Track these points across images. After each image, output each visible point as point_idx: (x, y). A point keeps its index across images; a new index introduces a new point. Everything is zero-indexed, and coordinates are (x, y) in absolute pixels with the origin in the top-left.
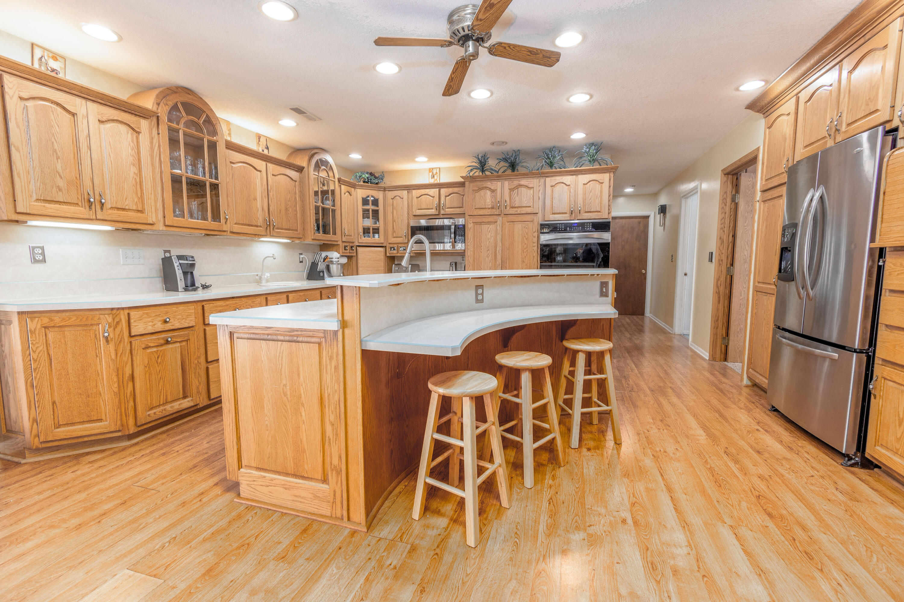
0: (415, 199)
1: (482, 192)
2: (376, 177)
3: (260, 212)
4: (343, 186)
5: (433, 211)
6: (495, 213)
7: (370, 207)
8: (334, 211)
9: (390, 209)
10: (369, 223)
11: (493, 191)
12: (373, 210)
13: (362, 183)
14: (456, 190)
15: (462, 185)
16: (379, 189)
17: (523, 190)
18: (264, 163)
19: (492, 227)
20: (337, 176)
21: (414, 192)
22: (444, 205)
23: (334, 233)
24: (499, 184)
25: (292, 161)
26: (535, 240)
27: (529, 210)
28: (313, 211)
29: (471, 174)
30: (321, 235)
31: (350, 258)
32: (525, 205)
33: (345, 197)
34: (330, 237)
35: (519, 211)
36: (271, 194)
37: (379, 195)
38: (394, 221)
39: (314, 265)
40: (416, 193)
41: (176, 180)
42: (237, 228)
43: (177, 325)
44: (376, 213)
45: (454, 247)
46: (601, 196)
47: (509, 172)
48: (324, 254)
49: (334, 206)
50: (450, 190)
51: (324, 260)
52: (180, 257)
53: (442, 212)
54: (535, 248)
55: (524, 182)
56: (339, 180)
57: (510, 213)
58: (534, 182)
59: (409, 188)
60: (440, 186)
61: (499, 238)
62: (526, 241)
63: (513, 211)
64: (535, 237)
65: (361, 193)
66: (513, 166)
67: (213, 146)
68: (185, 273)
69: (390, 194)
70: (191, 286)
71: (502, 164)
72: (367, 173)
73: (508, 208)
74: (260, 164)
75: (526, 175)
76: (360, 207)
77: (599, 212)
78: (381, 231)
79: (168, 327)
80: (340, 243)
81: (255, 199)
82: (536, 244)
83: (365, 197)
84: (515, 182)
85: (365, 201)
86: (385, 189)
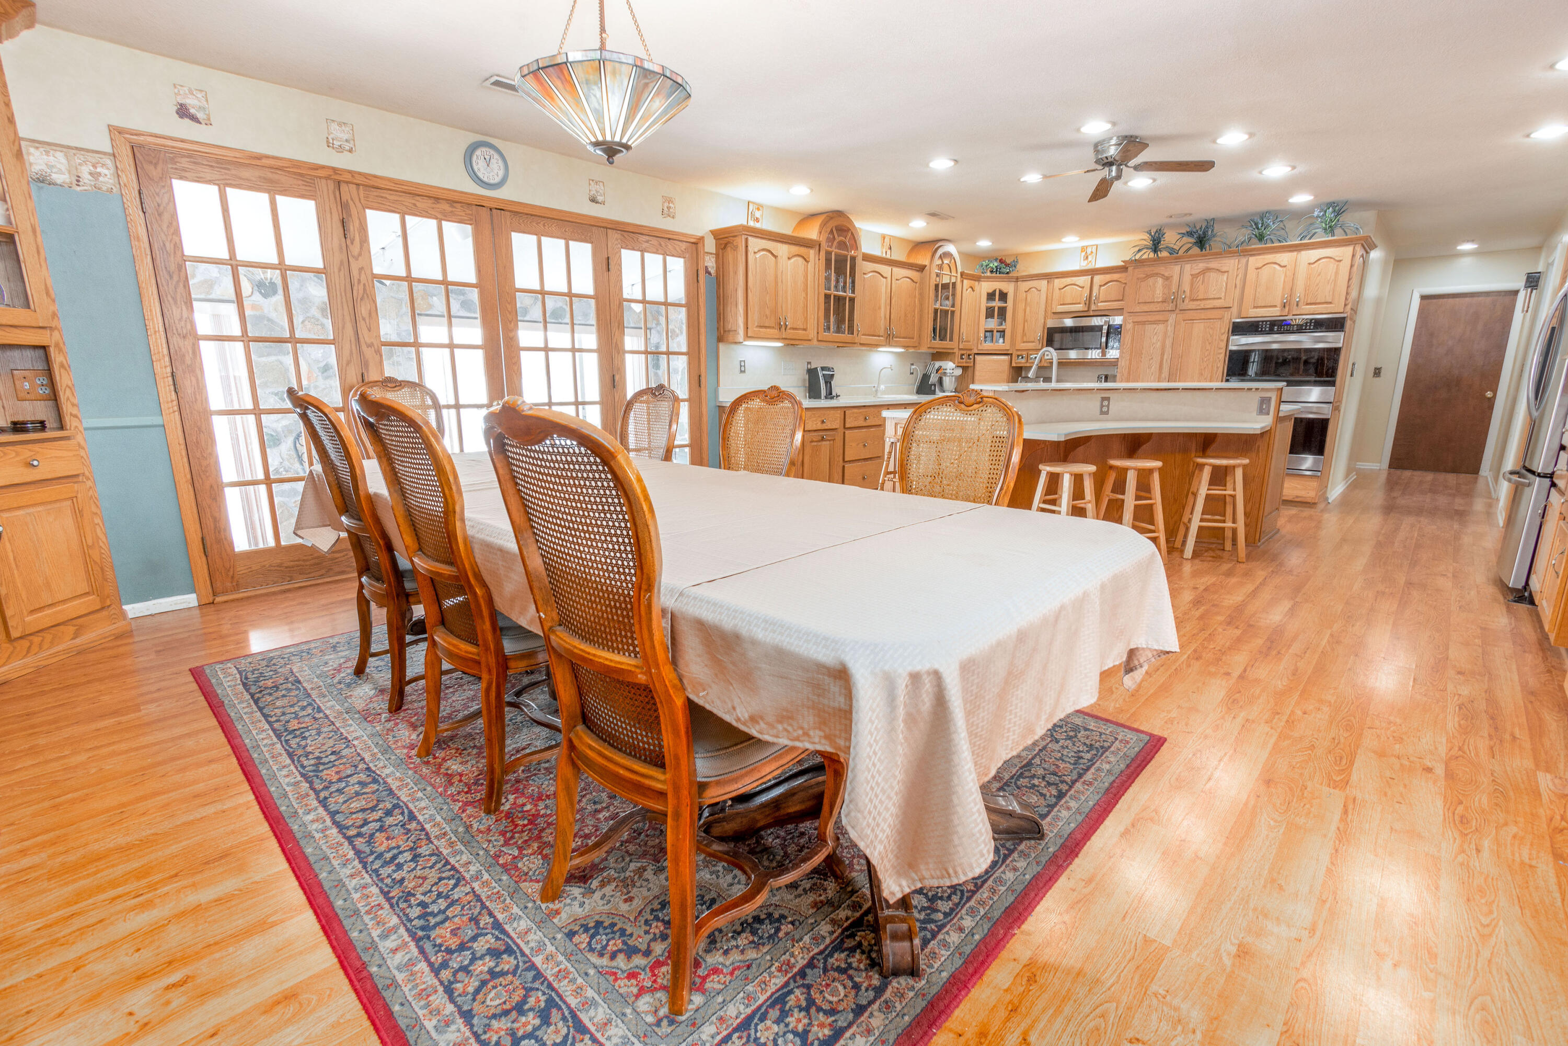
0: (1057, 292)
1: (1151, 281)
2: (1007, 265)
3: (883, 321)
4: (965, 281)
5: (1080, 307)
6: (1167, 309)
7: (997, 304)
8: (953, 312)
9: (1021, 306)
10: (992, 324)
11: (1167, 279)
12: (999, 308)
13: (989, 274)
14: (1116, 276)
15: (1123, 269)
16: (1010, 280)
17: (1213, 275)
18: (890, 268)
19: (1160, 327)
20: (959, 270)
21: (1056, 281)
22: (1097, 298)
23: (951, 340)
24: (1177, 268)
25: (911, 261)
26: (1223, 344)
27: (1217, 303)
28: (931, 316)
29: (1137, 257)
30: (938, 343)
31: (965, 369)
32: (1212, 296)
33: (967, 293)
34: (946, 344)
35: (1202, 304)
36: (893, 301)
37: (1008, 287)
38: (1025, 321)
39: (926, 377)
40: (1058, 283)
41: (827, 297)
42: (864, 339)
43: (829, 427)
44: (1002, 312)
45: (1104, 354)
46: (1335, 281)
47: (1196, 250)
48: (937, 364)
49: (953, 306)
50: (1108, 277)
51: (937, 371)
52: (823, 369)
53: (1093, 307)
54: (1222, 356)
55: (1214, 264)
56: (962, 274)
57: (1190, 307)
58: (1230, 264)
59: (1049, 277)
60: (1093, 272)
61: (1168, 343)
62: (1208, 347)
63: (1193, 305)
64: (1222, 340)
65: (986, 287)
66: (1201, 241)
67: (853, 261)
68: (826, 383)
69: (1024, 286)
70: (830, 395)
71: (1186, 239)
72: (996, 260)
73: (1187, 301)
74: (885, 270)
75: (1219, 255)
76: (984, 304)
77: (1330, 303)
78: (1008, 334)
79: (825, 426)
80: (956, 350)
81: (880, 308)
82: (1223, 351)
83: (990, 291)
84: (1202, 265)
85: (991, 296)
86: (1017, 279)
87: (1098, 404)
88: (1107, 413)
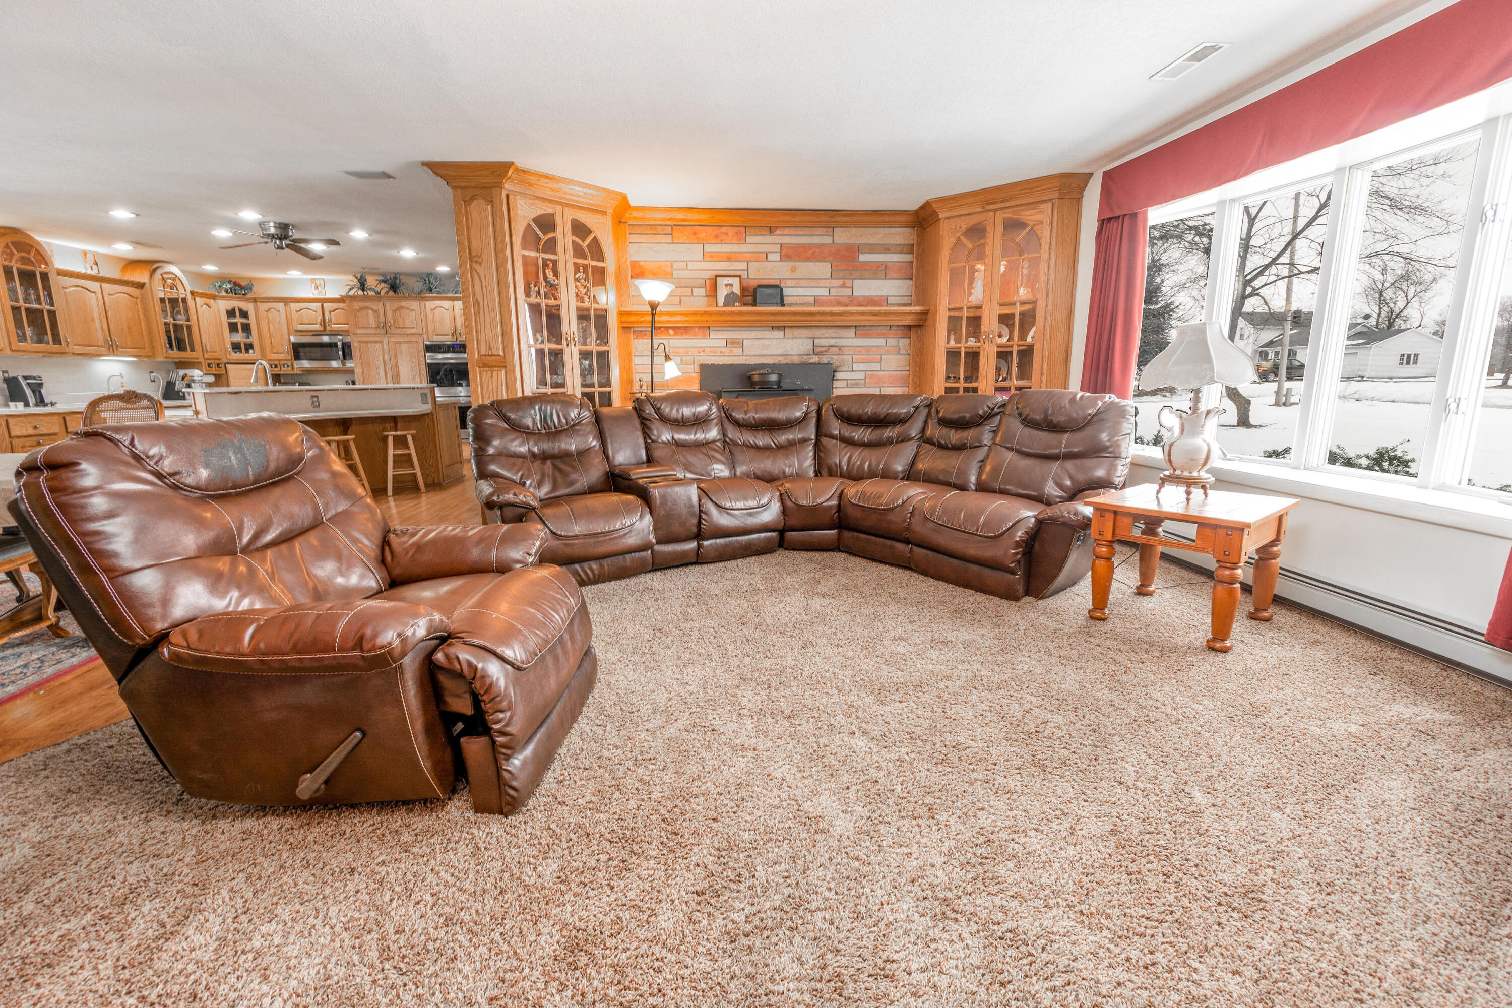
0: (294, 314)
1: (364, 312)
2: (242, 288)
3: (100, 332)
4: (197, 299)
5: (317, 327)
6: (380, 333)
7: (238, 320)
8: (189, 327)
9: (264, 324)
10: (239, 337)
11: (375, 312)
12: (242, 324)
13: (224, 294)
14: (341, 305)
15: (341, 300)
16: (248, 300)
17: (405, 311)
18: (98, 284)
19: (378, 346)
20: (188, 288)
21: (292, 305)
22: (330, 321)
23: (193, 350)
24: (381, 305)
25: (127, 277)
26: (422, 359)
27: (413, 331)
28: (162, 329)
29: (351, 293)
30: (175, 353)
31: (218, 377)
32: (408, 326)
33: (203, 310)
34: (187, 355)
35: (403, 331)
36: (110, 314)
37: (249, 307)
38: (271, 336)
39: (170, 384)
40: (294, 306)
41: (16, 310)
42: (78, 349)
43: (45, 431)
44: (246, 328)
45: (343, 364)
47: (391, 293)
48: (182, 373)
49: (188, 320)
50: (335, 306)
51: (183, 379)
52: (25, 378)
53: (328, 328)
54: (423, 367)
55: (404, 304)
56: (192, 293)
57: (395, 333)
58: (414, 305)
59: (286, 301)
60: (322, 301)
61: (387, 357)
62: (413, 360)
63: (397, 331)
64: (421, 356)
65: (224, 305)
66: (394, 287)
67: (45, 276)
68: (34, 392)
69: (263, 307)
70: (41, 401)
71: (383, 285)
72: (230, 282)
73: (392, 328)
74: (94, 286)
75: (406, 298)
76: (225, 320)
78: (256, 345)
79: (38, 432)
80: (202, 360)
81: (93, 320)
82: (423, 363)
83: (229, 308)
84: (397, 305)
85: (231, 313)
86: (255, 301)
87: (309, 401)
88: (318, 406)
